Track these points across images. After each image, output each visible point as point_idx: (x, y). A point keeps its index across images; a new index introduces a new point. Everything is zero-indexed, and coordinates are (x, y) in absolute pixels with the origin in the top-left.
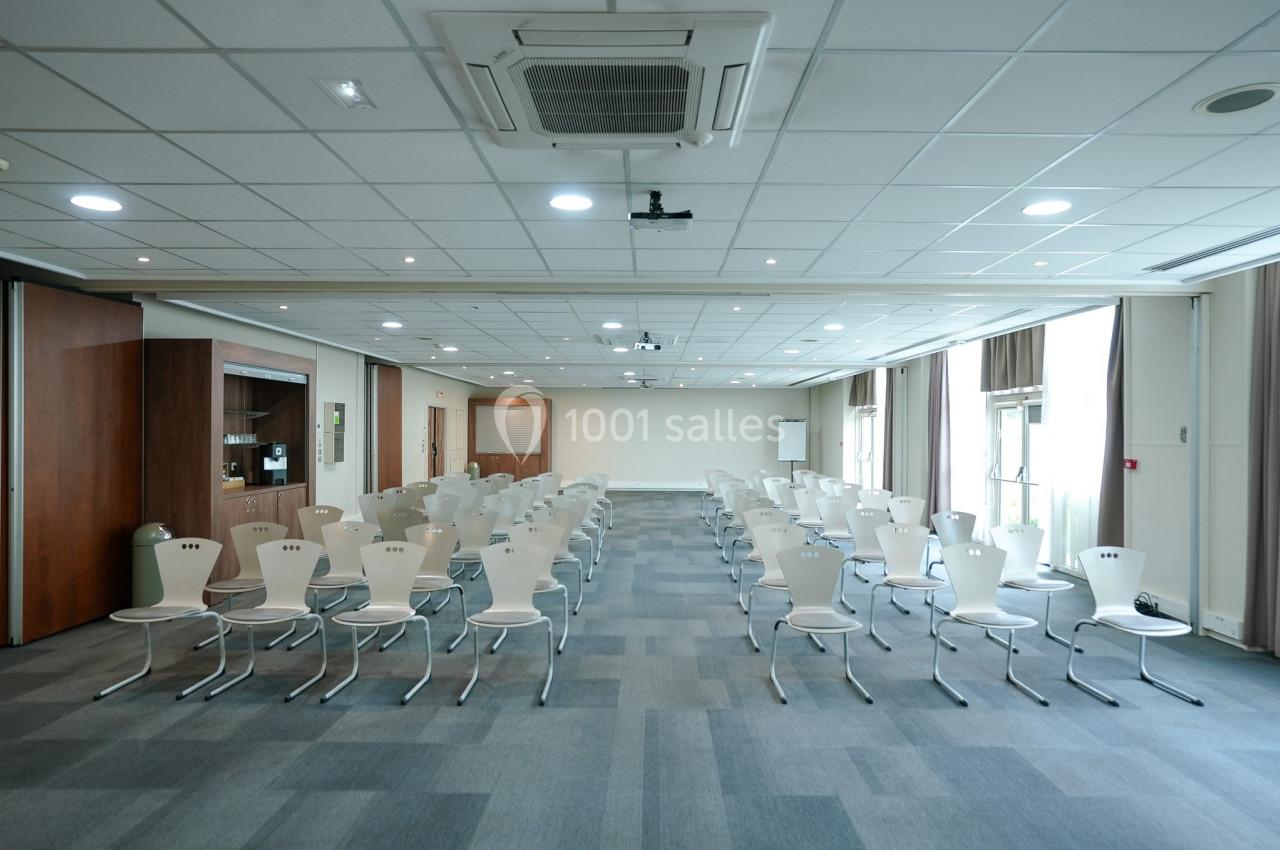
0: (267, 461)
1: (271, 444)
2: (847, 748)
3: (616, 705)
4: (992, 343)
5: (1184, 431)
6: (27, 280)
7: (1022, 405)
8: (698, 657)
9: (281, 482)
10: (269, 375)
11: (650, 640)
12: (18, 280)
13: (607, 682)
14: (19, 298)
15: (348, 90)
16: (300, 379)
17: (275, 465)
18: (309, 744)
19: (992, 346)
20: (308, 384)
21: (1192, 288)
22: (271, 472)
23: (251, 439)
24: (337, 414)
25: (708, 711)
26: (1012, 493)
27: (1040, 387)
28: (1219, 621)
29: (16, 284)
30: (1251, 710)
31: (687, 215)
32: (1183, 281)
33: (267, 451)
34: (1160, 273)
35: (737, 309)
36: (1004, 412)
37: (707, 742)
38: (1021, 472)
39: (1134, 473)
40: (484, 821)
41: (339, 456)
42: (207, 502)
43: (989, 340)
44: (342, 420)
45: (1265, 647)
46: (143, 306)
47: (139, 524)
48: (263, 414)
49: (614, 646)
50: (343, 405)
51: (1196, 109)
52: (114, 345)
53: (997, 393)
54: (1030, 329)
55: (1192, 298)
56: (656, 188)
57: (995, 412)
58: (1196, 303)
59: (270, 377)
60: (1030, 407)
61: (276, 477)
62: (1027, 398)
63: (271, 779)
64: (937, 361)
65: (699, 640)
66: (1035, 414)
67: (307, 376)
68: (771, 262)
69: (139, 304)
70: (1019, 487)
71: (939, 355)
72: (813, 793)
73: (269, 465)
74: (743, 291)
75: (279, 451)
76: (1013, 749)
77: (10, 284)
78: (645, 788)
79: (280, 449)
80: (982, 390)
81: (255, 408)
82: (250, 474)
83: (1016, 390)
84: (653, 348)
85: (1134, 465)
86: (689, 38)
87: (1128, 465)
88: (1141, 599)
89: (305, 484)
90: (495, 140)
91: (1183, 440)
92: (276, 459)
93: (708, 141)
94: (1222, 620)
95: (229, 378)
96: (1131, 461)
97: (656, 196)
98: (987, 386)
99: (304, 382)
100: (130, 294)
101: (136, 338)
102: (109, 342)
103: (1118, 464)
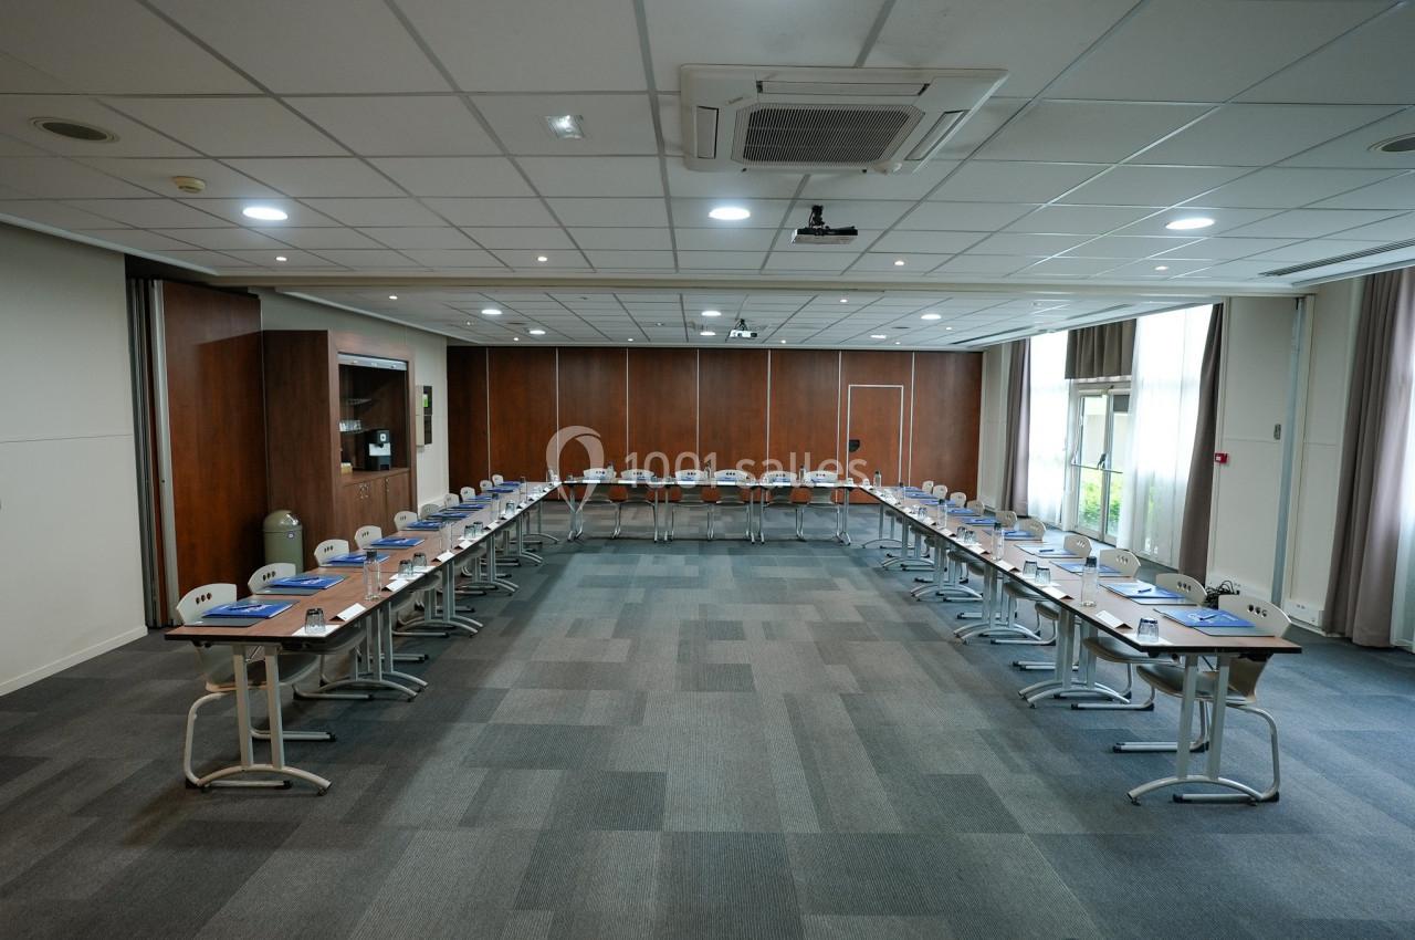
0: (371, 446)
1: (375, 431)
2: (978, 730)
3: (753, 687)
4: (1079, 334)
5: (1278, 429)
6: (164, 279)
7: (1106, 393)
8: (816, 643)
9: (386, 468)
10: (375, 363)
11: (766, 625)
12: (158, 278)
13: (739, 668)
14: (159, 294)
15: (565, 123)
16: (399, 366)
17: (380, 451)
18: (483, 725)
19: (1078, 339)
20: (407, 371)
21: (1299, 290)
22: (376, 458)
23: (355, 426)
24: (425, 396)
25: (841, 695)
26: (1091, 478)
27: (1128, 378)
28: (1300, 609)
29: (155, 282)
30: (1338, 694)
31: (852, 232)
32: (1293, 284)
33: (371, 437)
34: (1276, 277)
35: (844, 301)
36: (1087, 399)
37: (849, 725)
38: (1103, 459)
39: (1222, 466)
40: (668, 796)
41: (428, 440)
42: (329, 490)
43: (1075, 331)
44: (430, 403)
45: (1343, 634)
46: (260, 297)
47: (266, 513)
48: (364, 401)
49: (734, 631)
50: (430, 388)
51: (1372, 149)
52: (238, 337)
53: (1082, 380)
54: (1121, 323)
55: (1297, 299)
56: (819, 204)
57: (1077, 398)
58: (1300, 304)
59: (375, 365)
60: (1116, 397)
61: (381, 463)
62: (1112, 387)
63: (461, 759)
64: (1019, 350)
65: (811, 625)
66: (1121, 403)
67: (407, 362)
68: (900, 263)
69: (256, 296)
70: (1100, 473)
71: (1022, 344)
72: (957, 772)
73: (374, 451)
74: (858, 287)
75: (383, 437)
76: (1128, 731)
77: (150, 282)
78: (805, 768)
79: (384, 435)
80: (1066, 378)
81: (356, 395)
82: (354, 459)
83: (1102, 379)
84: (749, 336)
85: (1224, 459)
86: (924, 89)
87: (1219, 458)
88: (1224, 587)
89: (406, 469)
90: (689, 166)
91: (1277, 436)
92: (381, 445)
93: (897, 169)
94: (1303, 607)
95: (342, 368)
96: (1221, 455)
97: (817, 210)
98: (1071, 372)
99: (404, 369)
100: (246, 288)
101: (257, 331)
102: (234, 335)
103: (1207, 456)
